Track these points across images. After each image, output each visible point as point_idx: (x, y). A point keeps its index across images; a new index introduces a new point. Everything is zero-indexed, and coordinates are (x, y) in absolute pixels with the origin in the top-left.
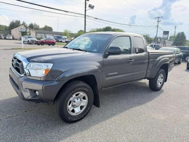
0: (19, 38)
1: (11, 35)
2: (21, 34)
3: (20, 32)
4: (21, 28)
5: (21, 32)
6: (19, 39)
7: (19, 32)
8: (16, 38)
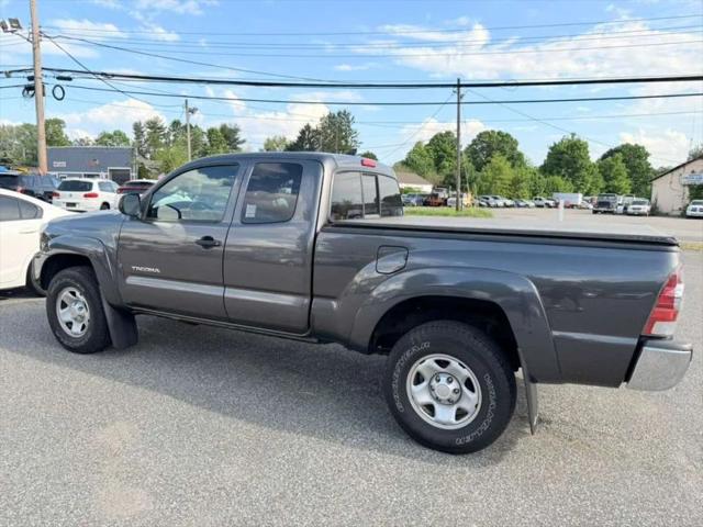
0: (676, 208)
1: (650, 199)
2: (687, 193)
3: (687, 189)
4: (693, 172)
5: (689, 186)
6: (679, 213)
7: (680, 188)
8: (665, 211)
